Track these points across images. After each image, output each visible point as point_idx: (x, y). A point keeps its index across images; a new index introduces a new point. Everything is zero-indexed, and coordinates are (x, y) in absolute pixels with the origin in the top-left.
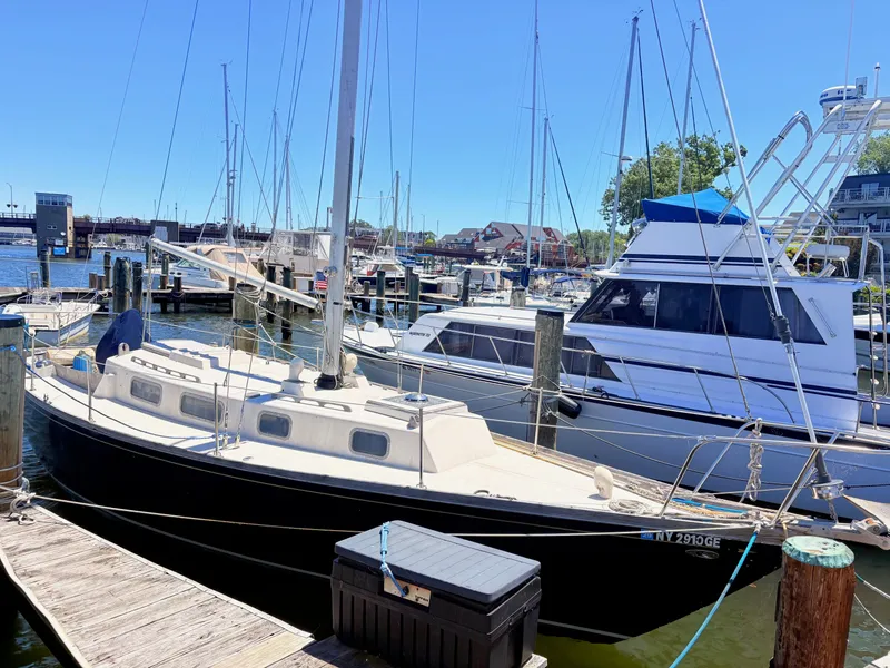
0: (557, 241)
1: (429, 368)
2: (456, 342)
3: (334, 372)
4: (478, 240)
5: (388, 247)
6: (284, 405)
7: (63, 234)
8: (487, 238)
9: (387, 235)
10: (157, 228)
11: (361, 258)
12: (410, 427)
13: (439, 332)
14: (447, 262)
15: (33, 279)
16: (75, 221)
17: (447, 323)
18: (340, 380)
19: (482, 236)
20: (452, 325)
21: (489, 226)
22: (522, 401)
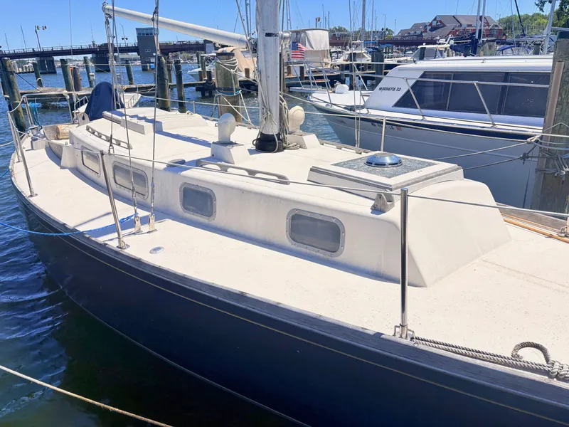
0: (489, 25)
1: (392, 124)
2: (430, 93)
3: (273, 130)
4: (425, 31)
5: (358, 41)
6: (207, 176)
7: (154, 54)
8: (433, 29)
9: (357, 35)
10: (207, 44)
11: (340, 52)
12: (377, 210)
13: (412, 82)
14: (402, 50)
15: (118, 79)
16: (161, 45)
17: (422, 72)
18: (283, 140)
19: (429, 28)
20: (425, 74)
21: (435, 19)
22: (525, 157)
